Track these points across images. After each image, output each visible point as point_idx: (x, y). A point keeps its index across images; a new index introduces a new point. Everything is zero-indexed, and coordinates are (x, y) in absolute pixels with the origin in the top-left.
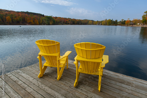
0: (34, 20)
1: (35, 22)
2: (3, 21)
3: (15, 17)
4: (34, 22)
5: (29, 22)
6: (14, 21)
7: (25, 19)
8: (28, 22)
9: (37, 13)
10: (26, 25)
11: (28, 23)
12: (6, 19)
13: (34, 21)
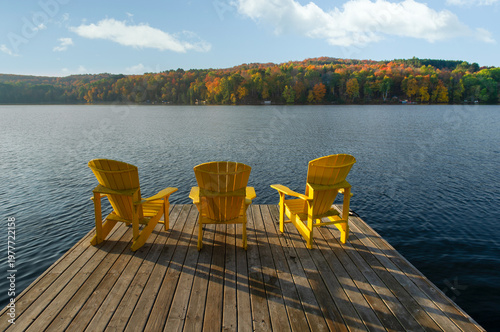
0: (432, 85)
1: (435, 93)
2: (338, 93)
3: (371, 80)
4: (431, 94)
5: (414, 92)
6: (365, 92)
7: (400, 83)
8: (409, 93)
9: (449, 60)
10: (401, 103)
11: (408, 98)
12: (345, 86)
13: (430, 92)
